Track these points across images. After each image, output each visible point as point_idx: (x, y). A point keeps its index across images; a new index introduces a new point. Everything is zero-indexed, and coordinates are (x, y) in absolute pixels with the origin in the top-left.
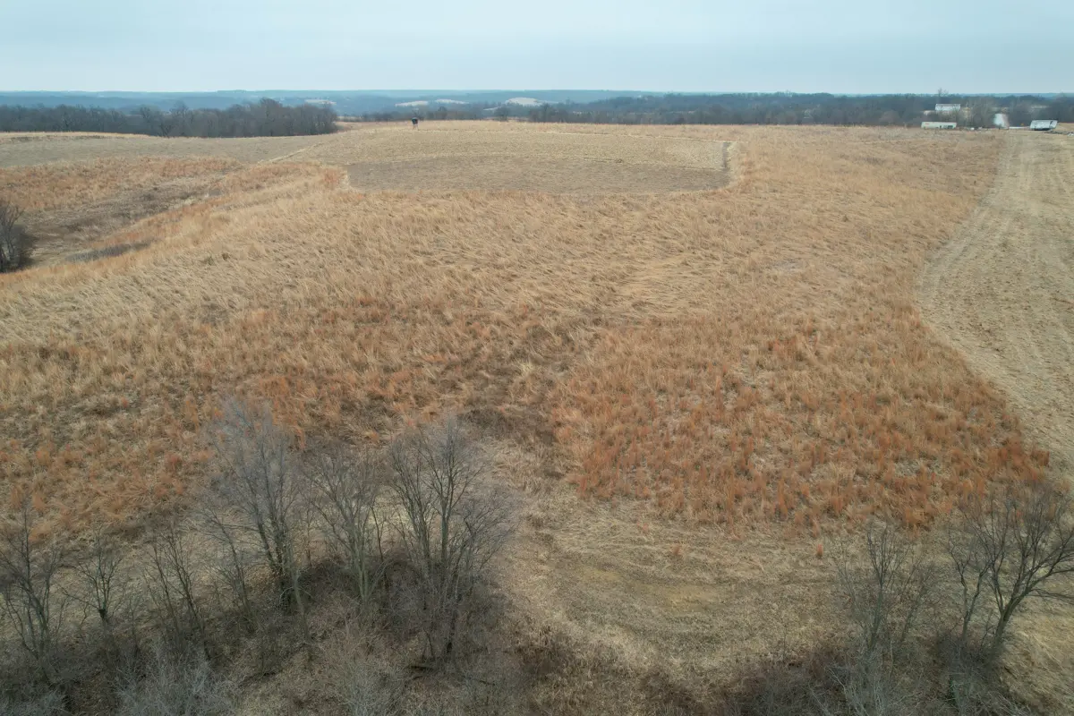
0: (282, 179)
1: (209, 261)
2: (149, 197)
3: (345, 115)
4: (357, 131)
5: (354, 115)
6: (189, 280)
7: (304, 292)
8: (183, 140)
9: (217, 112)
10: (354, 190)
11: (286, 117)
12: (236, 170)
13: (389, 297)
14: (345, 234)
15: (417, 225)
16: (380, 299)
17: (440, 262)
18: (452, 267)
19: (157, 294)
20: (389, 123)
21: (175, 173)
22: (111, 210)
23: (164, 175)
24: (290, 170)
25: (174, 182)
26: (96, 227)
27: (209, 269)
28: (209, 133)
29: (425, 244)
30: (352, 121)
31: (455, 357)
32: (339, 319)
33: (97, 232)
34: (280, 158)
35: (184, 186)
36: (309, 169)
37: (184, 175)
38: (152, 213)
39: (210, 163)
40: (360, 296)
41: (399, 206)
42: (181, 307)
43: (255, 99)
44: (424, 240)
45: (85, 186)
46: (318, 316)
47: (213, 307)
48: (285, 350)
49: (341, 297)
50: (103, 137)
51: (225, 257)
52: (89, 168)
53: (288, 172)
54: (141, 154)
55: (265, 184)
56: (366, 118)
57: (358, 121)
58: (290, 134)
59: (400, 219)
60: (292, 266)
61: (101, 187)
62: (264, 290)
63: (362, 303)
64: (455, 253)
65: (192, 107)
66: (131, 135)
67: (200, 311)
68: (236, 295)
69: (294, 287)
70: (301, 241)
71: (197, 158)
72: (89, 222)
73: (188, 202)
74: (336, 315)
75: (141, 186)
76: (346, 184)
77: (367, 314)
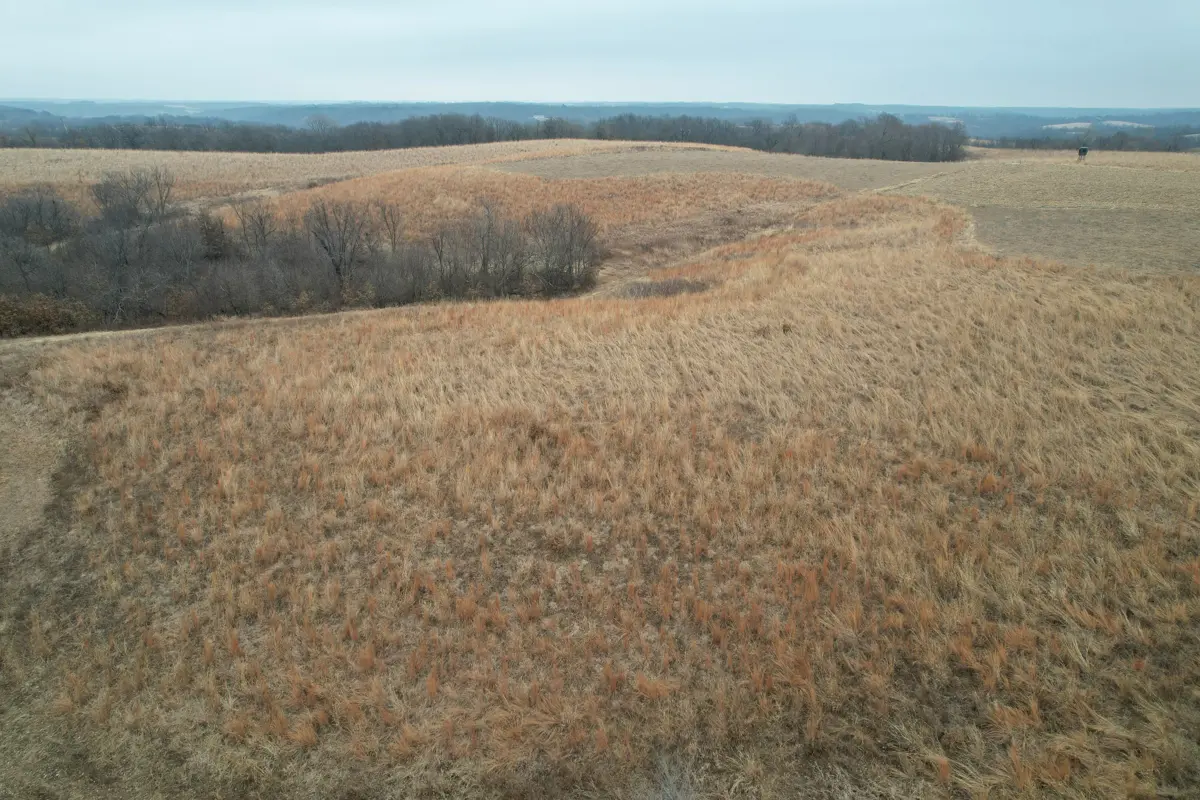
0: (884, 216)
1: (763, 332)
2: (729, 221)
3: (977, 138)
4: (993, 161)
5: (987, 139)
6: (732, 357)
7: (882, 413)
8: (784, 156)
9: (828, 126)
10: (981, 247)
11: (905, 138)
12: (832, 198)
13: (1016, 455)
14: (960, 322)
15: (1081, 326)
16: (1003, 455)
17: (1121, 405)
18: (1141, 417)
19: (686, 369)
20: (1038, 152)
21: (764, 196)
22: (688, 232)
23: (752, 197)
24: (896, 206)
25: (760, 206)
26: (666, 251)
27: (761, 344)
28: (814, 151)
29: (1095, 364)
30: (984, 146)
31: (1137, 632)
32: (926, 476)
33: (666, 256)
34: (886, 188)
35: (768, 212)
36: (922, 206)
37: (773, 198)
38: (726, 240)
39: (805, 186)
40: (969, 441)
41: (1052, 287)
42: (708, 401)
43: (874, 114)
44: (1093, 356)
45: (673, 202)
46: (895, 462)
47: (749, 409)
48: (829, 515)
49: (936, 437)
50: (709, 150)
51: (786, 329)
52: (683, 182)
53: (893, 207)
54: (737, 171)
55: (862, 221)
56: (1004, 143)
57: (991, 146)
58: (905, 158)
59: (1052, 310)
60: (873, 363)
61: (688, 204)
62: (823, 397)
63: (969, 456)
64: (1151, 391)
65: (802, 121)
66: (736, 149)
67: (729, 413)
68: (784, 397)
69: (869, 400)
70: (893, 321)
71: (793, 179)
72: (662, 243)
73: (769, 232)
74: (923, 468)
75: (726, 207)
76: (969, 239)
77: (973, 480)
